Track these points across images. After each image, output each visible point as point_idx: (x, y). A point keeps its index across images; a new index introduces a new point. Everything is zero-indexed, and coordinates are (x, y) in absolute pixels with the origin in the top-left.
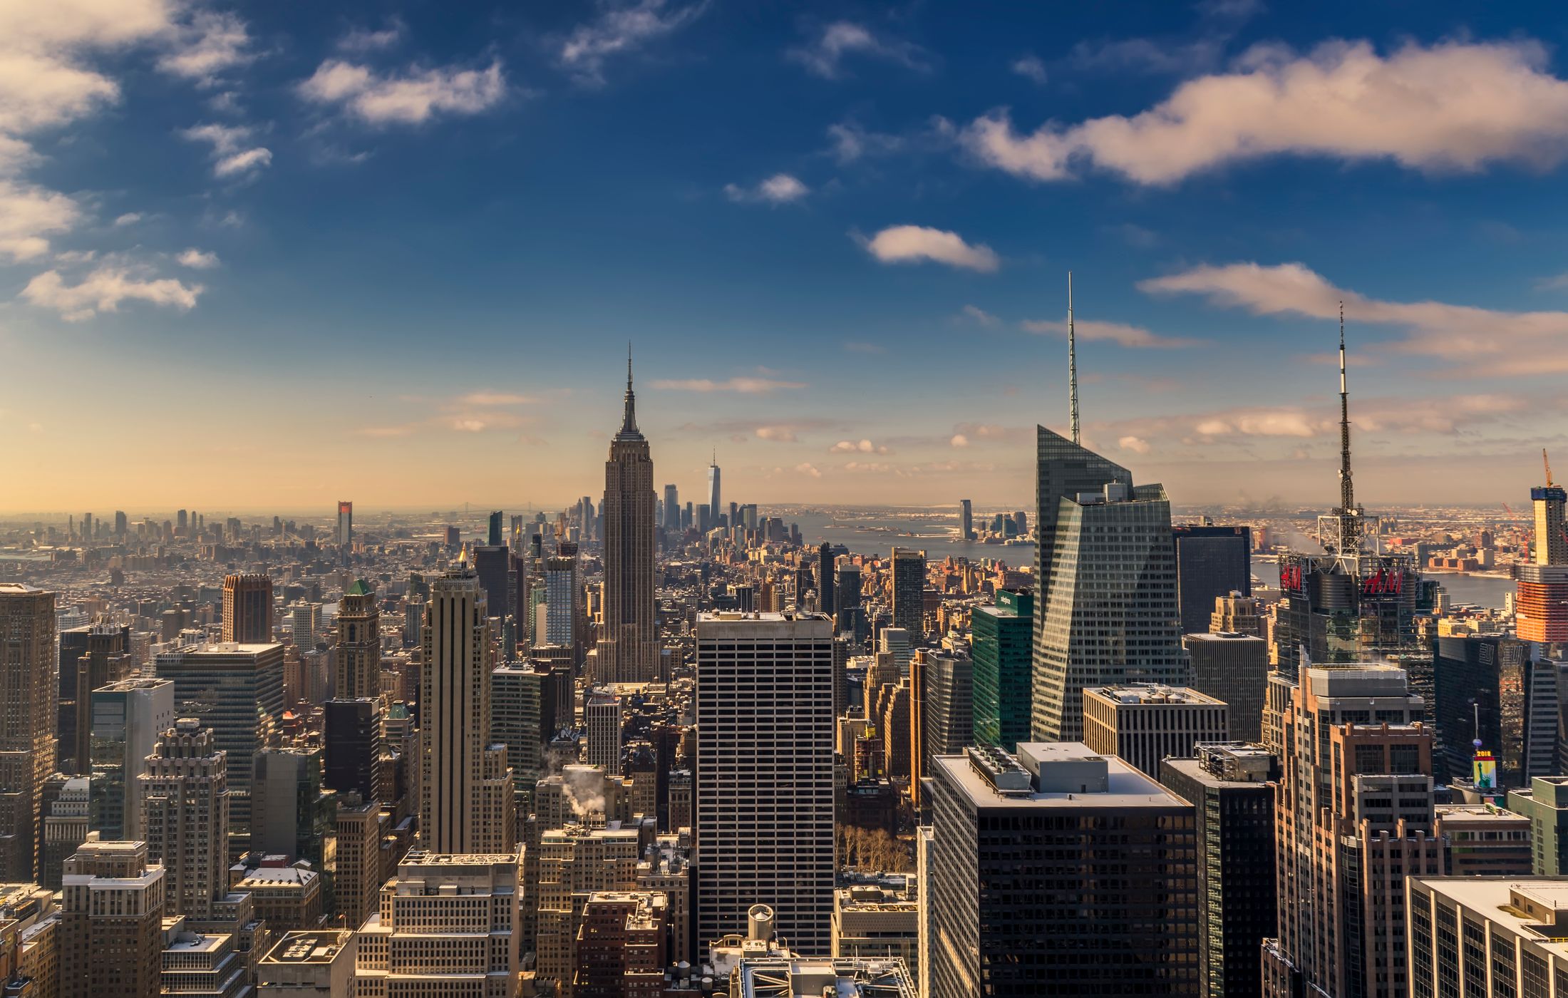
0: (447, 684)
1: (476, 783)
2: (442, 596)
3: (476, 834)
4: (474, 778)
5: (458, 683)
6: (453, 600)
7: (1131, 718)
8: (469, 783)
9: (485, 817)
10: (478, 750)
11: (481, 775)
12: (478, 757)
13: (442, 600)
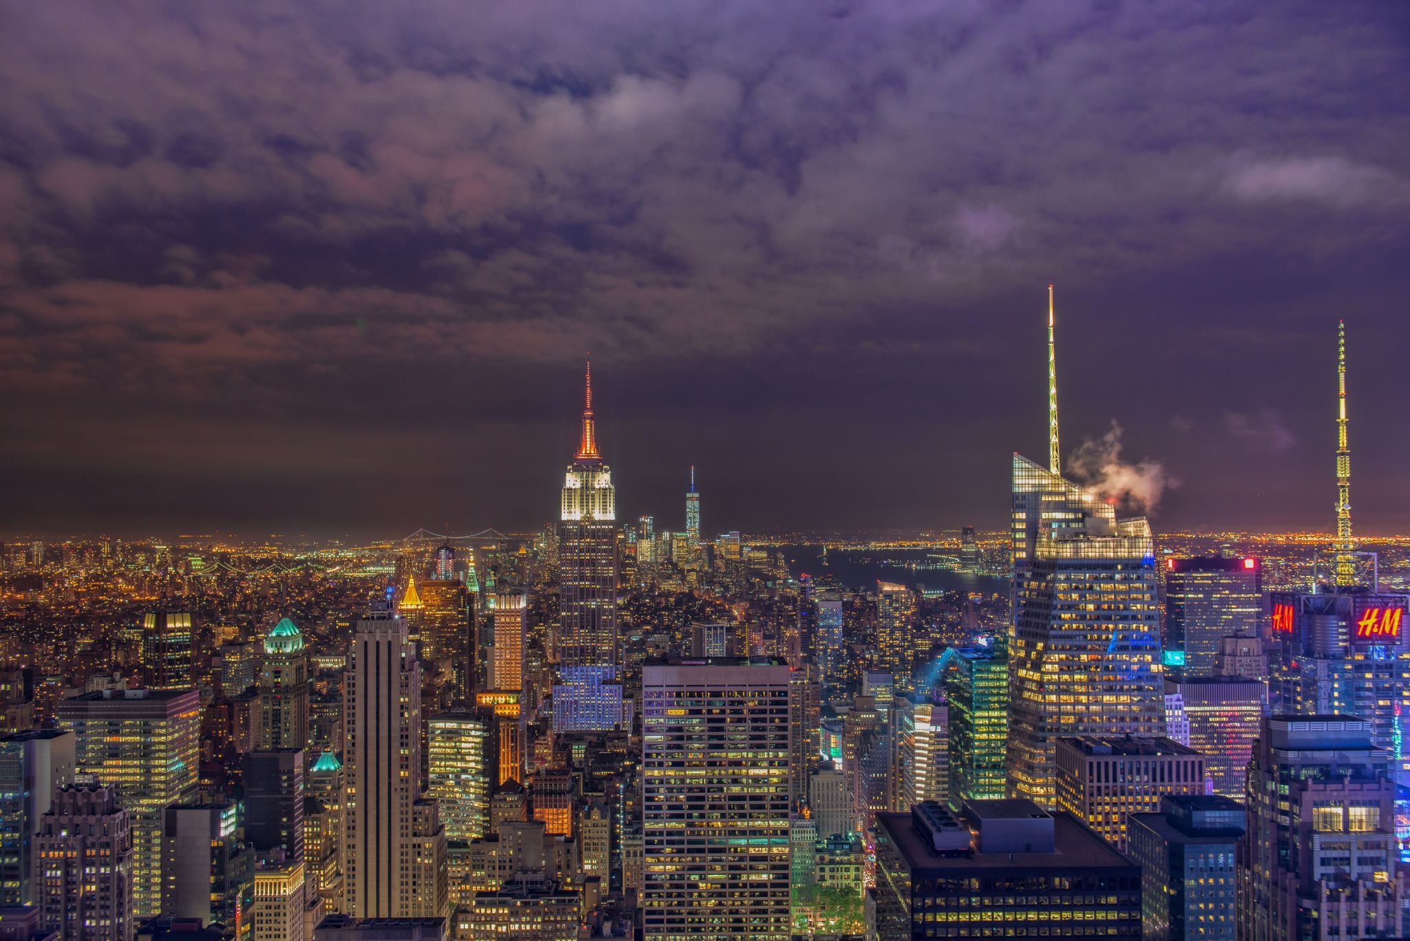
0: (372, 734)
1: (404, 841)
2: (366, 638)
3: (405, 895)
4: (402, 835)
5: (384, 733)
6: (378, 643)
7: (1103, 770)
8: (397, 840)
9: (414, 876)
10: (407, 805)
11: (410, 832)
12: (407, 813)
13: (366, 643)
